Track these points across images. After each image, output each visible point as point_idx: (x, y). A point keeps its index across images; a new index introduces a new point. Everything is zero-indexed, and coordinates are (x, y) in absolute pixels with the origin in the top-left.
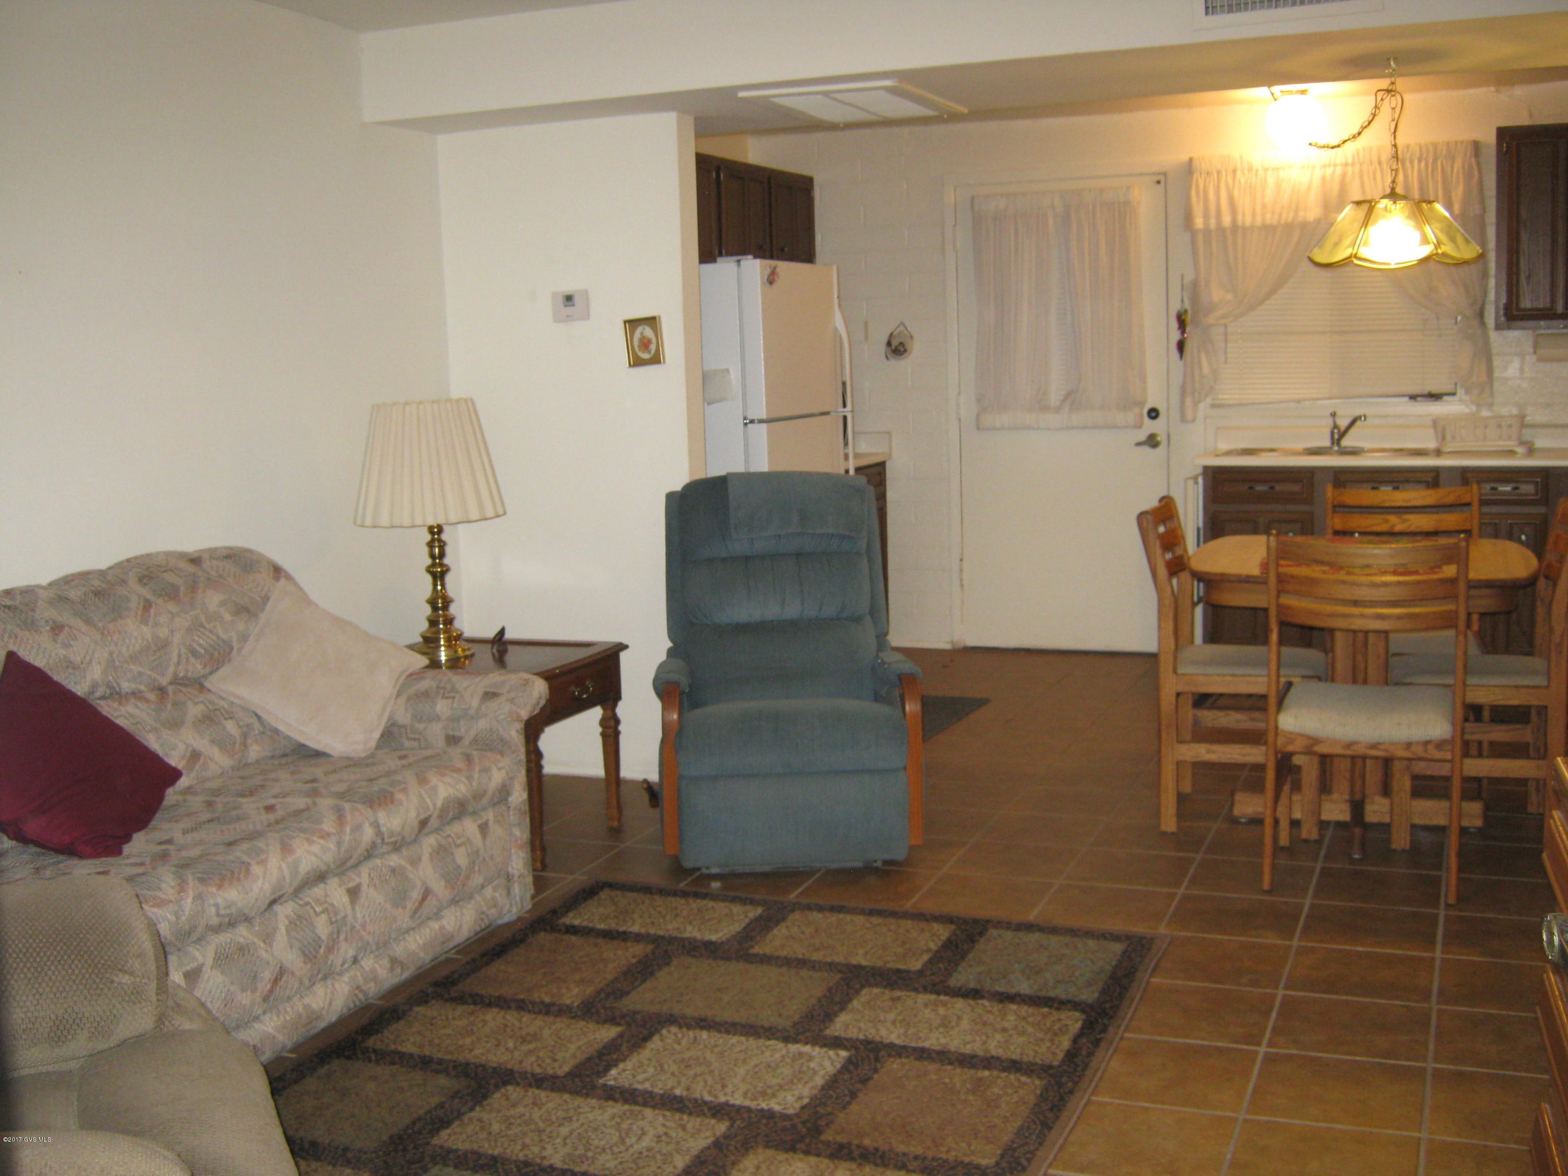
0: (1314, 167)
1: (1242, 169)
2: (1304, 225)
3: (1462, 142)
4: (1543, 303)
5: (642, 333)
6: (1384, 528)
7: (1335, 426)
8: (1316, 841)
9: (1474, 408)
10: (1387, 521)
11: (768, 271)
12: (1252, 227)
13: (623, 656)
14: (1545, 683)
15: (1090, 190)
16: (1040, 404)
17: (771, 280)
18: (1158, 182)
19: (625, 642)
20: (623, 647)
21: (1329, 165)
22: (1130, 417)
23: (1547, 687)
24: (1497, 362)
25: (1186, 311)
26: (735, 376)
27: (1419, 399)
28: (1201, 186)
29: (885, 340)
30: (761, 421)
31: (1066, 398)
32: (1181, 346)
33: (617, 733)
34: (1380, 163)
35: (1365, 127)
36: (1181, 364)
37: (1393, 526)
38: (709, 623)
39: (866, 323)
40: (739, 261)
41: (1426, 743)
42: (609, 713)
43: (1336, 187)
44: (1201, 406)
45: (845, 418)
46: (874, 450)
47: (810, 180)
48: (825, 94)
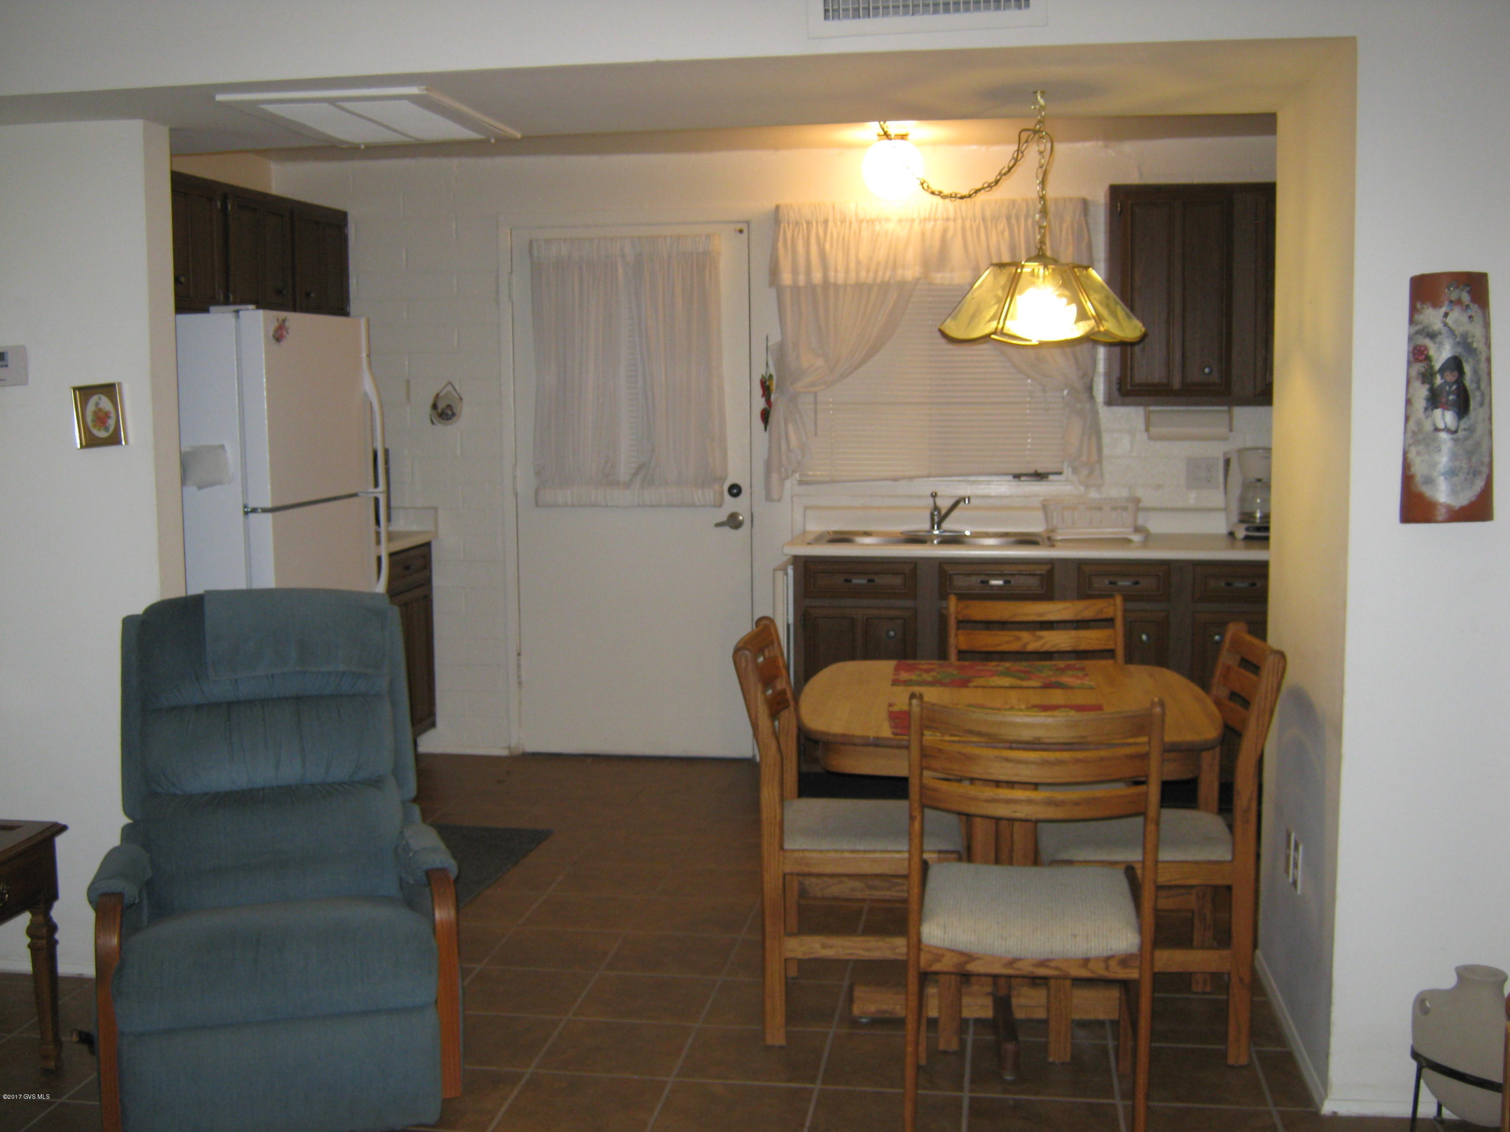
0: (913, 221)
1: (835, 223)
2: (902, 285)
3: (1071, 200)
4: (1157, 376)
5: (97, 404)
6: (1015, 646)
7: (936, 508)
8: (955, 1053)
9: (1082, 489)
10: (1018, 639)
11: (274, 325)
12: (845, 286)
13: (61, 842)
14: (1228, 857)
15: (665, 237)
16: (608, 479)
17: (279, 335)
18: (741, 231)
19: (62, 821)
20: (61, 829)
21: (929, 219)
22: (709, 495)
23: (1232, 861)
24: (1106, 439)
25: (771, 376)
26: (232, 454)
27: (1023, 478)
28: (789, 235)
29: (430, 402)
30: (265, 510)
31: (635, 474)
32: (765, 416)
33: (52, 944)
34: (984, 219)
35: (1005, 174)
36: (766, 435)
37: (1026, 645)
38: (178, 792)
39: (408, 382)
40: (237, 312)
41: (1107, 959)
42: (40, 919)
43: (937, 244)
44: (788, 483)
45: (377, 500)
46: (414, 528)
47: (344, 215)
48: (331, 101)
